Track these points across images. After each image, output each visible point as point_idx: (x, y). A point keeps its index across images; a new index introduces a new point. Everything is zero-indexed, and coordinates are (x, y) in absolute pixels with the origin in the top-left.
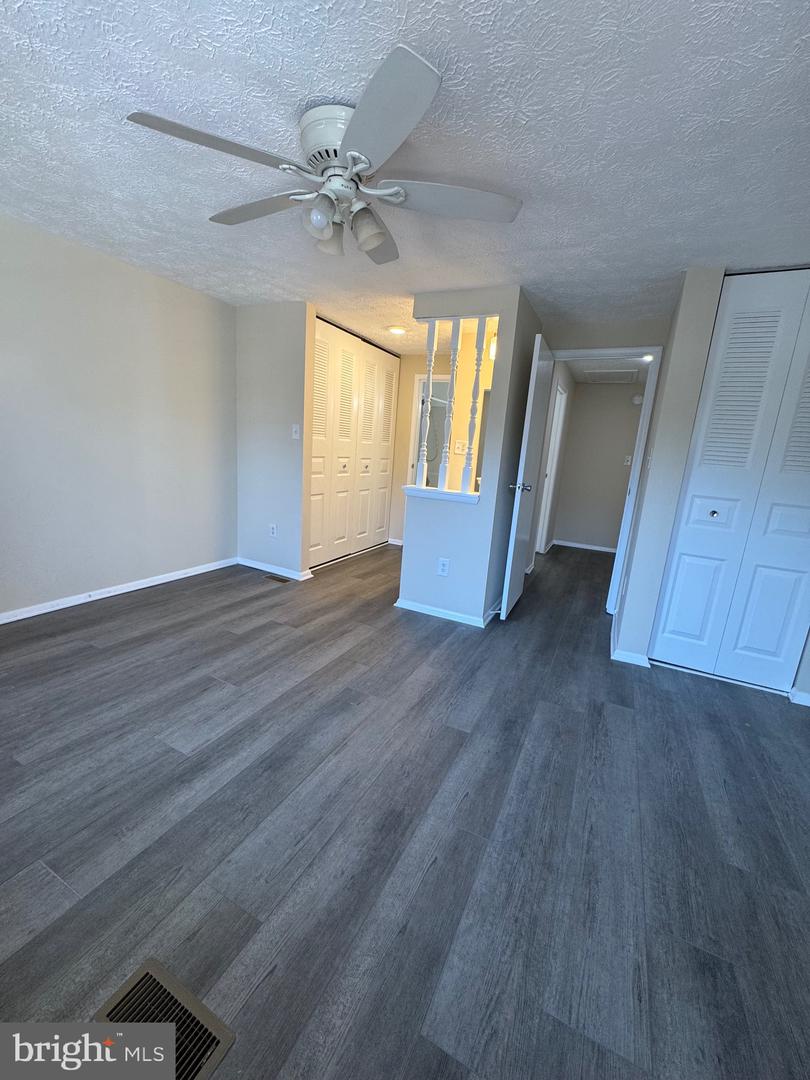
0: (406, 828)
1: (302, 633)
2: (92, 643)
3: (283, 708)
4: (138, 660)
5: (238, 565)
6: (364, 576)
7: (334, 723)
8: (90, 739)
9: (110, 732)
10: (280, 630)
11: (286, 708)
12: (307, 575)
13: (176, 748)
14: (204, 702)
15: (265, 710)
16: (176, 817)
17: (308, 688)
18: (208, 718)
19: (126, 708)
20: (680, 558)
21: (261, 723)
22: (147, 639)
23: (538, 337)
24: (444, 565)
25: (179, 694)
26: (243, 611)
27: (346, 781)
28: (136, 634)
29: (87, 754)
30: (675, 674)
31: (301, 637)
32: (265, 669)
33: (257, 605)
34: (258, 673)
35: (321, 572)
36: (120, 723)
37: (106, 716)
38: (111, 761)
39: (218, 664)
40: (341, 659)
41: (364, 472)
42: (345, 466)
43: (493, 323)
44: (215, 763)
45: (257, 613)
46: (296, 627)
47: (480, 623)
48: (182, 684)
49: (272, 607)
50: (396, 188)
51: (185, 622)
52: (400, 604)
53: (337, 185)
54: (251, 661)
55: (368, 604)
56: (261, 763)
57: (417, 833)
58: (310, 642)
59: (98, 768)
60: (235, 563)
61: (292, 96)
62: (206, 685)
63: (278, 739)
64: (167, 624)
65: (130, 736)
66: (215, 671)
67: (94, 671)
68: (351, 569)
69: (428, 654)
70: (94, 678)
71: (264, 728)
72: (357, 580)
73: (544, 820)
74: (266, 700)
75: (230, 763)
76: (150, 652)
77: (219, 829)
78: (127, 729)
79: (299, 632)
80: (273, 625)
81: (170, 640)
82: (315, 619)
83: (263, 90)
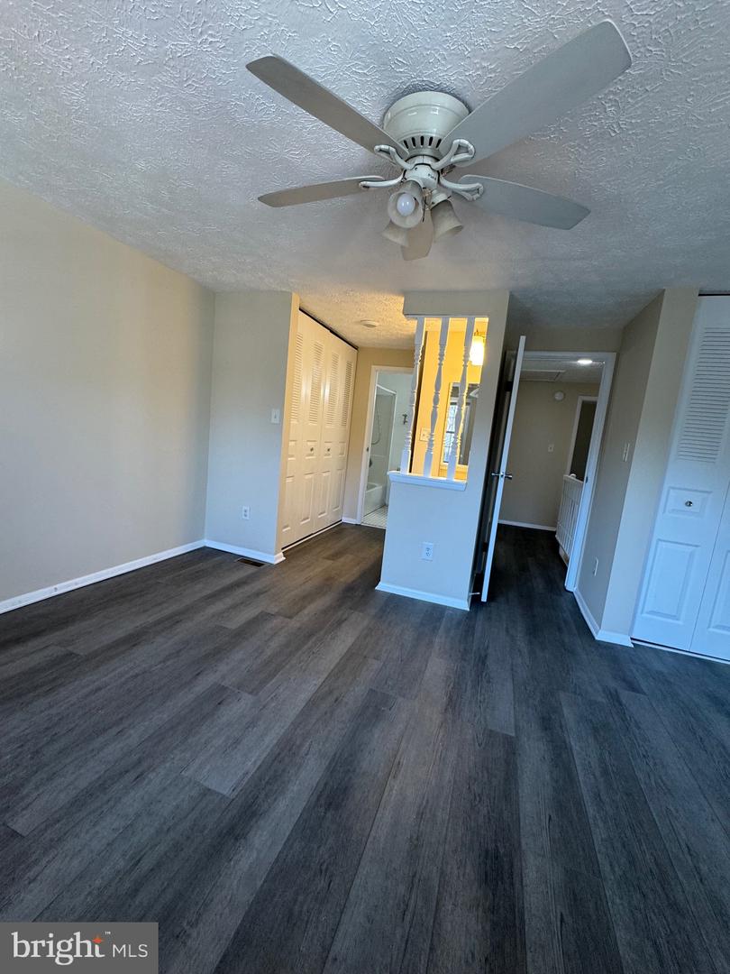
0: (511, 874)
1: (298, 625)
2: (70, 648)
3: (314, 721)
4: (132, 668)
5: (205, 548)
6: (335, 556)
7: (376, 736)
8: (102, 786)
9: (127, 772)
10: (276, 622)
11: (318, 720)
12: (280, 558)
13: (213, 788)
14: (224, 719)
15: (295, 725)
16: (245, 897)
17: (331, 692)
18: (237, 742)
19: (134, 736)
20: (657, 544)
21: (298, 743)
22: (133, 640)
23: (523, 339)
24: (428, 549)
25: (192, 710)
26: (229, 601)
27: (420, 815)
28: (119, 633)
29: (105, 808)
30: (658, 653)
31: (299, 629)
32: (276, 671)
33: (239, 594)
34: (272, 675)
35: (292, 553)
36: (135, 758)
37: (113, 750)
38: (138, 815)
39: (223, 668)
40: (350, 655)
41: (326, 455)
42: (312, 450)
43: (482, 322)
44: (266, 805)
45: (244, 603)
46: (290, 617)
47: (464, 605)
48: (191, 696)
49: (258, 594)
50: (478, 184)
51: (170, 617)
52: (381, 587)
53: (423, 174)
54: (259, 661)
55: (350, 589)
56: (318, 799)
57: (526, 881)
58: (310, 636)
59: (126, 828)
60: (202, 546)
61: (396, 78)
62: (219, 696)
63: (325, 763)
64: (151, 620)
65: (152, 776)
66: (223, 678)
67: (83, 687)
68: (318, 550)
69: (431, 643)
70: (87, 696)
71: (304, 749)
72: (329, 562)
73: (641, 845)
74: (292, 712)
75: (282, 805)
76: (142, 657)
77: (305, 908)
78: (145, 765)
79: (294, 624)
80: (264, 617)
81: (160, 639)
82: (305, 607)
83: (367, 67)
